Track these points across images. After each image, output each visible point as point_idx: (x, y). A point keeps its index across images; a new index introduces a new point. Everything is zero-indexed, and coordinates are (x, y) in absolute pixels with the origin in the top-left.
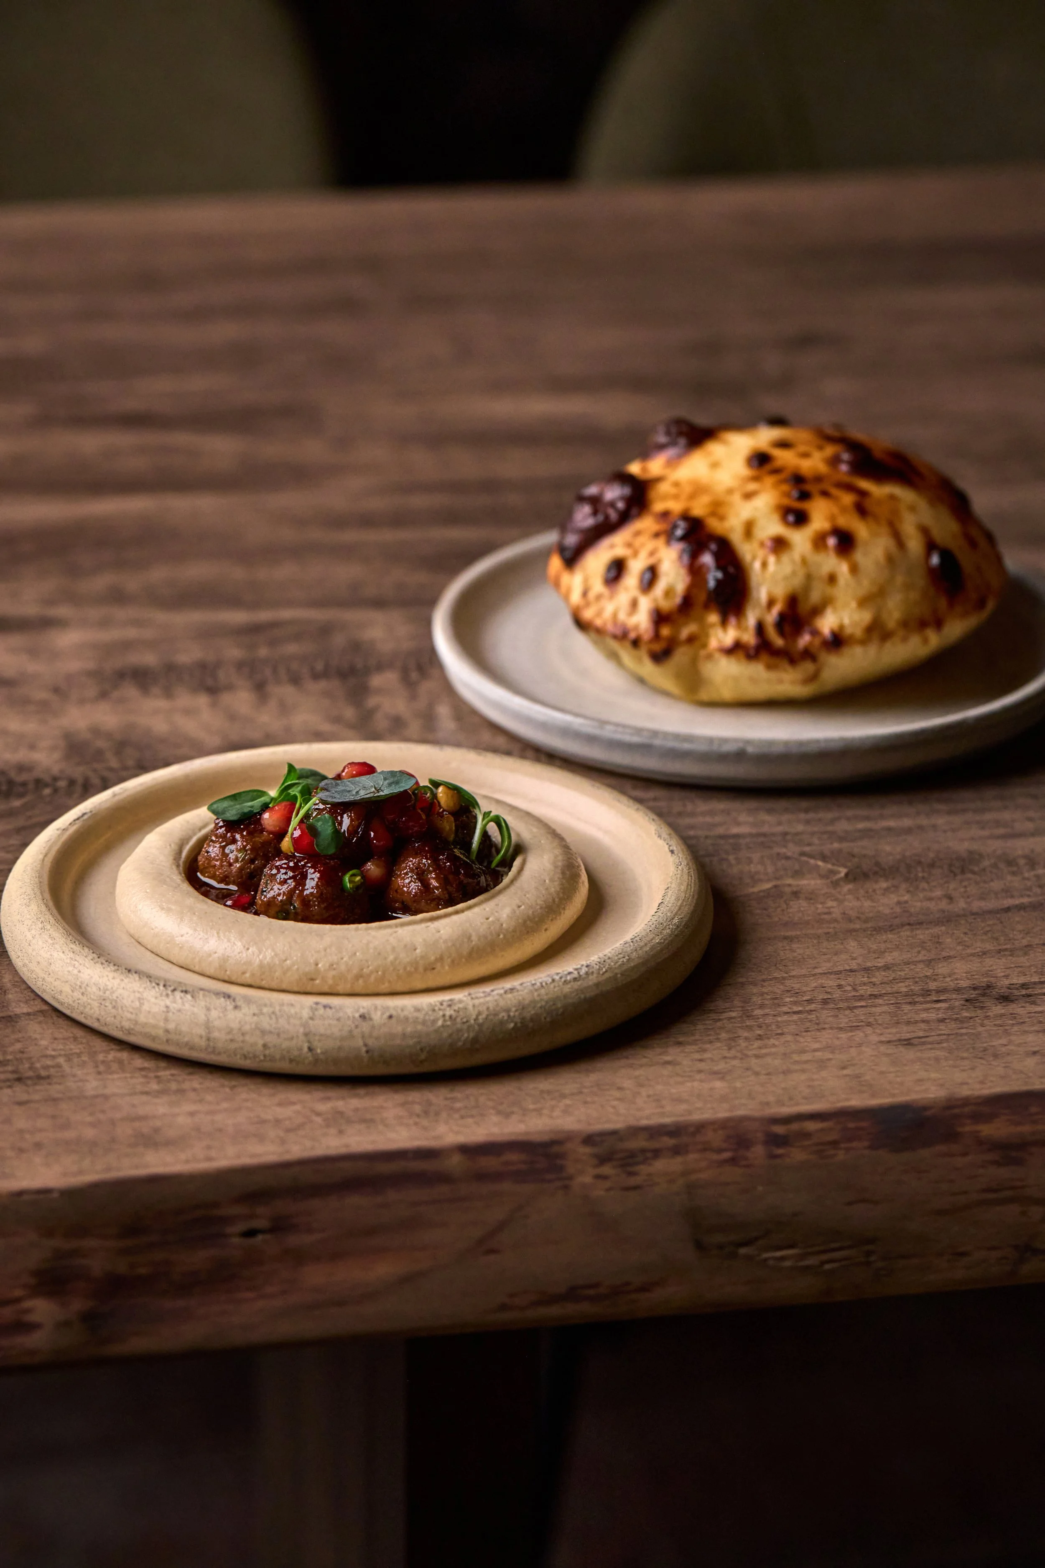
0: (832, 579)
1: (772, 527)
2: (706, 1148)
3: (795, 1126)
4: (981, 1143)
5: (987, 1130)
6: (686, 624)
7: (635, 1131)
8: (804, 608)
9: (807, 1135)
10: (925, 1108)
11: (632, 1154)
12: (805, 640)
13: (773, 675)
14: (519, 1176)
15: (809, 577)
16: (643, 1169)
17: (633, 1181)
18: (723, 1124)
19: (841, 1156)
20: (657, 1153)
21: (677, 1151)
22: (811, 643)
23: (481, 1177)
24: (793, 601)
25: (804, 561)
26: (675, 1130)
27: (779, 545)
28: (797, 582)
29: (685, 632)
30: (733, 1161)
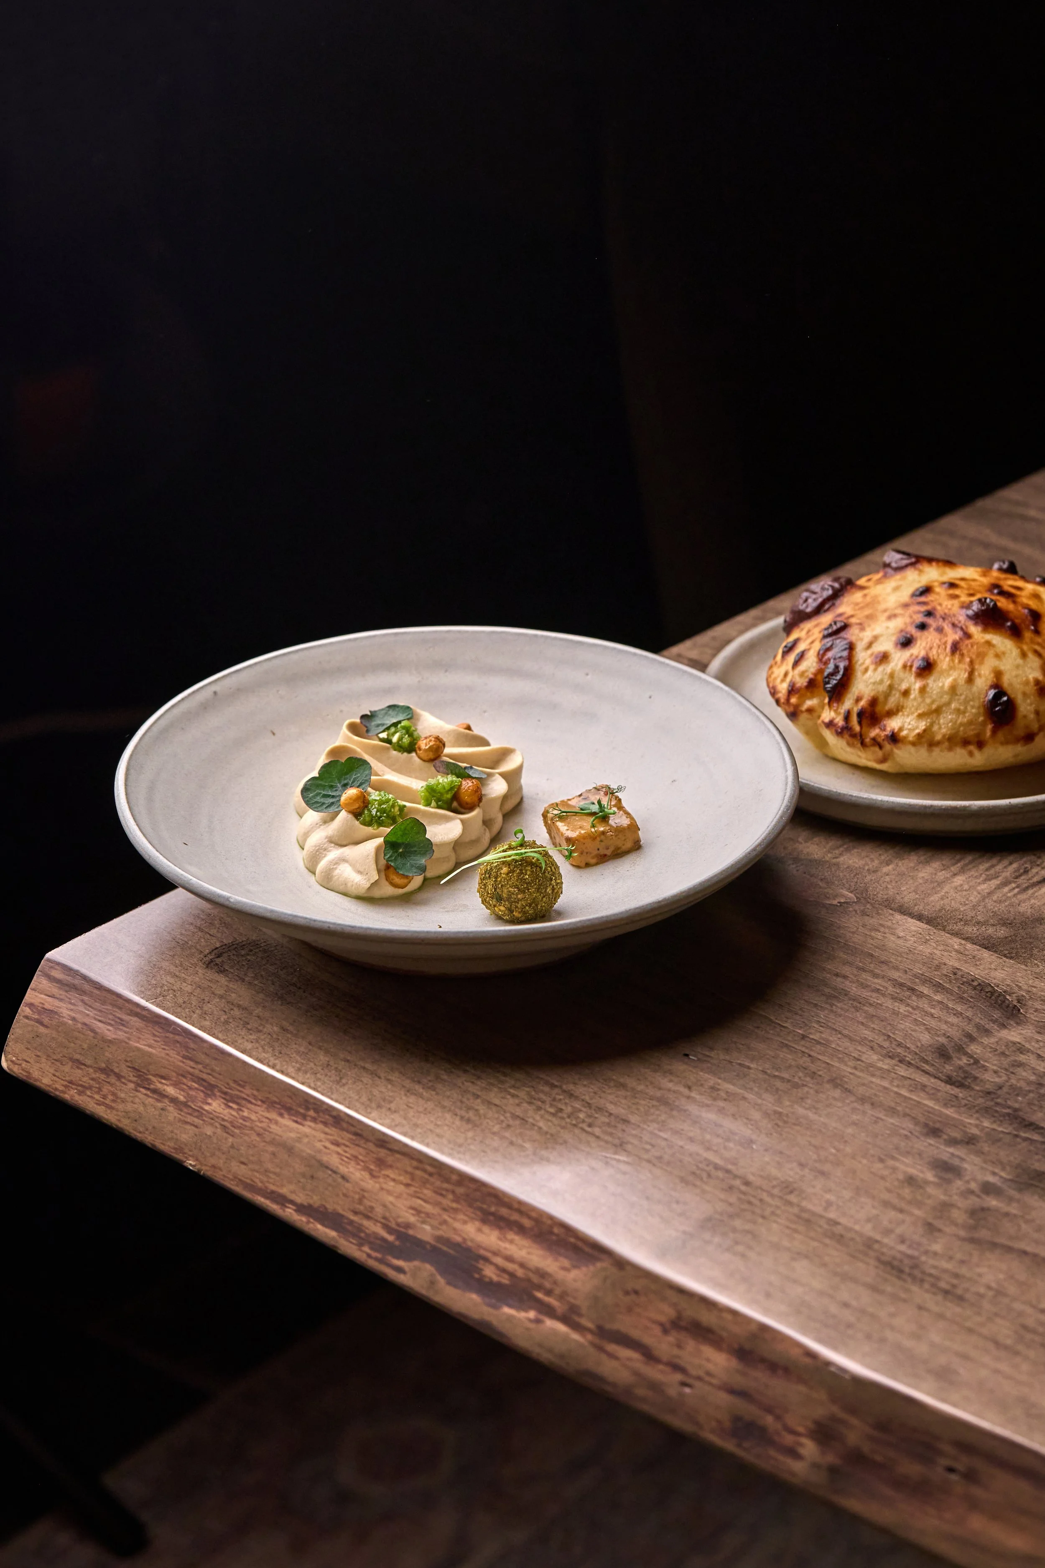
0: (906, 693)
1: (886, 645)
6: (811, 698)
8: (879, 709)
12: (874, 732)
13: (848, 749)
15: (891, 687)
22: (877, 735)
24: (874, 702)
25: (892, 676)
27: (884, 658)
28: (883, 688)
29: (809, 703)
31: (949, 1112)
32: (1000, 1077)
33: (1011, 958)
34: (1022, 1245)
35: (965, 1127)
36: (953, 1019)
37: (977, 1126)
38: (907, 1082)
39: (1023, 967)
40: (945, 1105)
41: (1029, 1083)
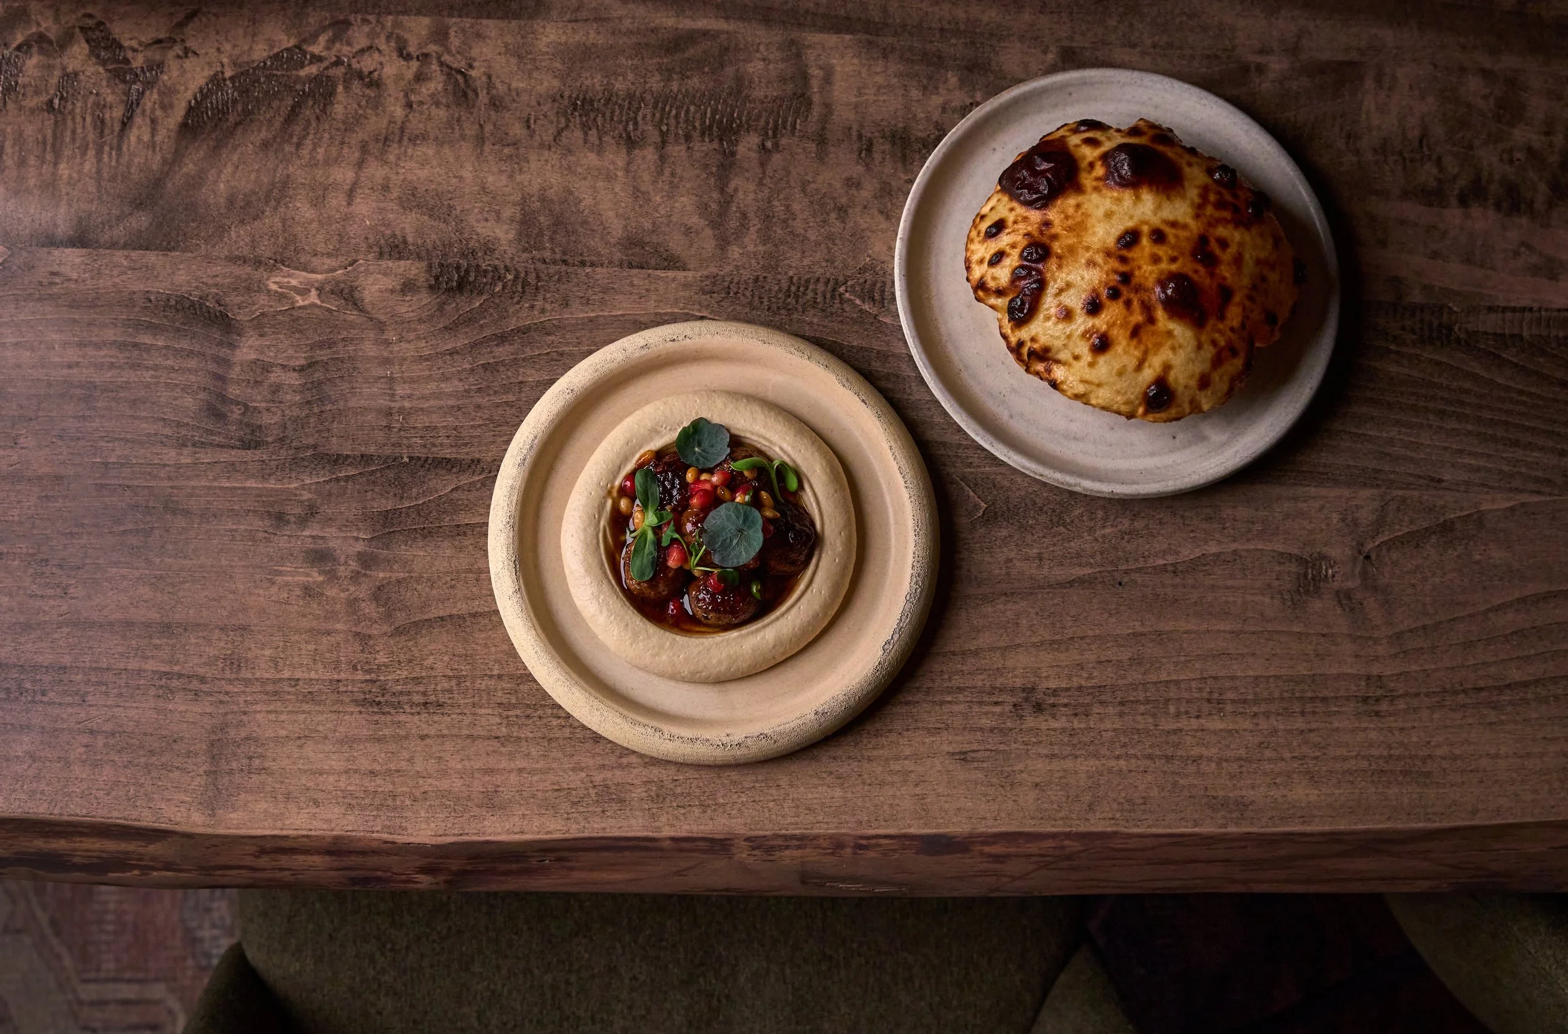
1: (1075, 300)
2: (818, 847)
3: (874, 841)
4: (982, 854)
5: (987, 849)
7: (777, 836)
9: (880, 846)
10: (954, 837)
11: (772, 847)
14: (702, 851)
16: (778, 854)
17: (770, 858)
18: (831, 837)
19: (897, 856)
20: (787, 847)
21: (799, 847)
23: (681, 850)
26: (802, 838)
30: (832, 854)
31: (272, 484)
32: (275, 414)
33: (174, 249)
34: (434, 612)
35: (296, 495)
36: (192, 363)
37: (303, 487)
38: (218, 468)
39: (189, 254)
40: (264, 478)
41: (300, 406)
